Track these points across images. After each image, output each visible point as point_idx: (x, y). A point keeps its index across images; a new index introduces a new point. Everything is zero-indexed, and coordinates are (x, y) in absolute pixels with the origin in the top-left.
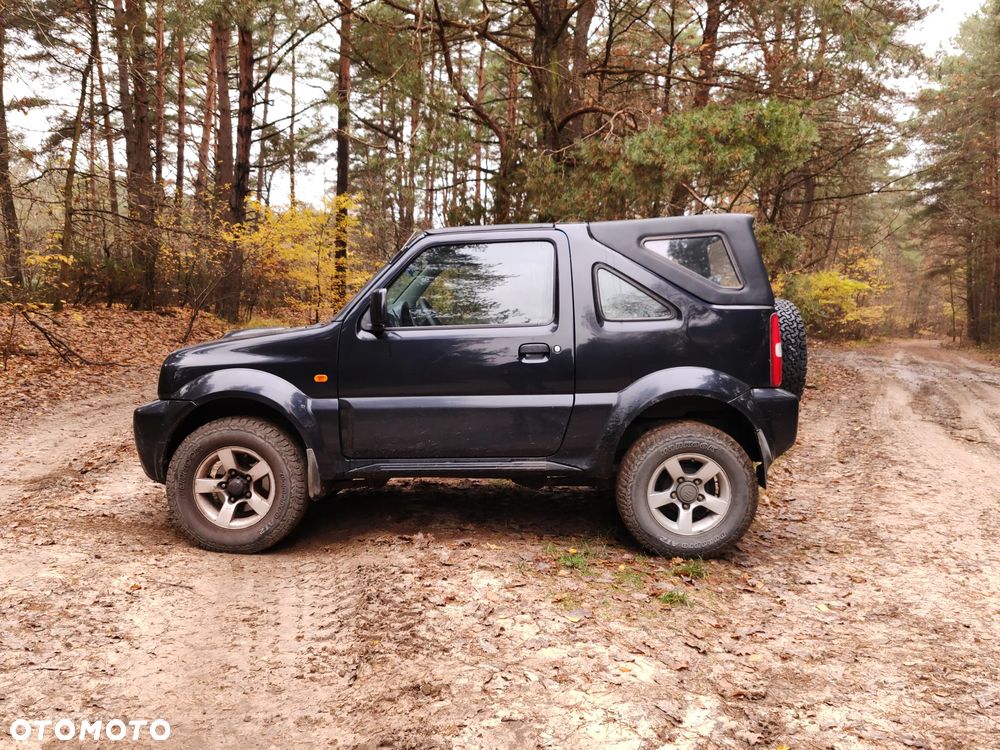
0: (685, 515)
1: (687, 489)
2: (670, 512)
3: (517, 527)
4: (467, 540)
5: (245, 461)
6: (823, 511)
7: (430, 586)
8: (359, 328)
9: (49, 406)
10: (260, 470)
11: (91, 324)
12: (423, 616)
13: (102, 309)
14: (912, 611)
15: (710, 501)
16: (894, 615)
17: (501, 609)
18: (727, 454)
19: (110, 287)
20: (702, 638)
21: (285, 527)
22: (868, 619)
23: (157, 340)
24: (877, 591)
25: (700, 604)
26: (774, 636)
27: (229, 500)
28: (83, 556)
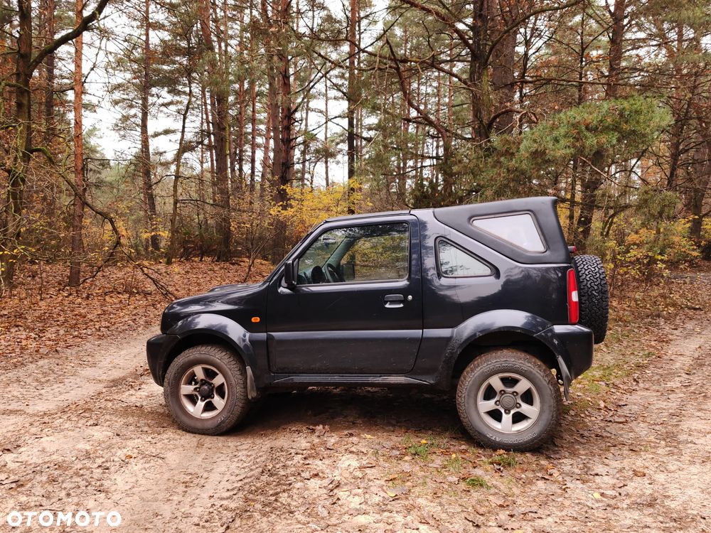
0: (507, 418)
1: (507, 399)
2: (496, 415)
3: (394, 422)
4: (350, 432)
5: (210, 374)
6: (646, 415)
7: (308, 464)
8: (280, 286)
9: (143, 329)
10: (219, 380)
11: (188, 272)
12: (292, 486)
13: (195, 262)
14: (667, 502)
15: (525, 408)
16: (650, 505)
17: (346, 484)
18: (535, 374)
19: (201, 248)
20: (482, 515)
21: (234, 418)
22: (629, 507)
23: (227, 281)
24: (650, 484)
25: (496, 487)
26: (543, 516)
27: (201, 399)
28: (110, 434)
